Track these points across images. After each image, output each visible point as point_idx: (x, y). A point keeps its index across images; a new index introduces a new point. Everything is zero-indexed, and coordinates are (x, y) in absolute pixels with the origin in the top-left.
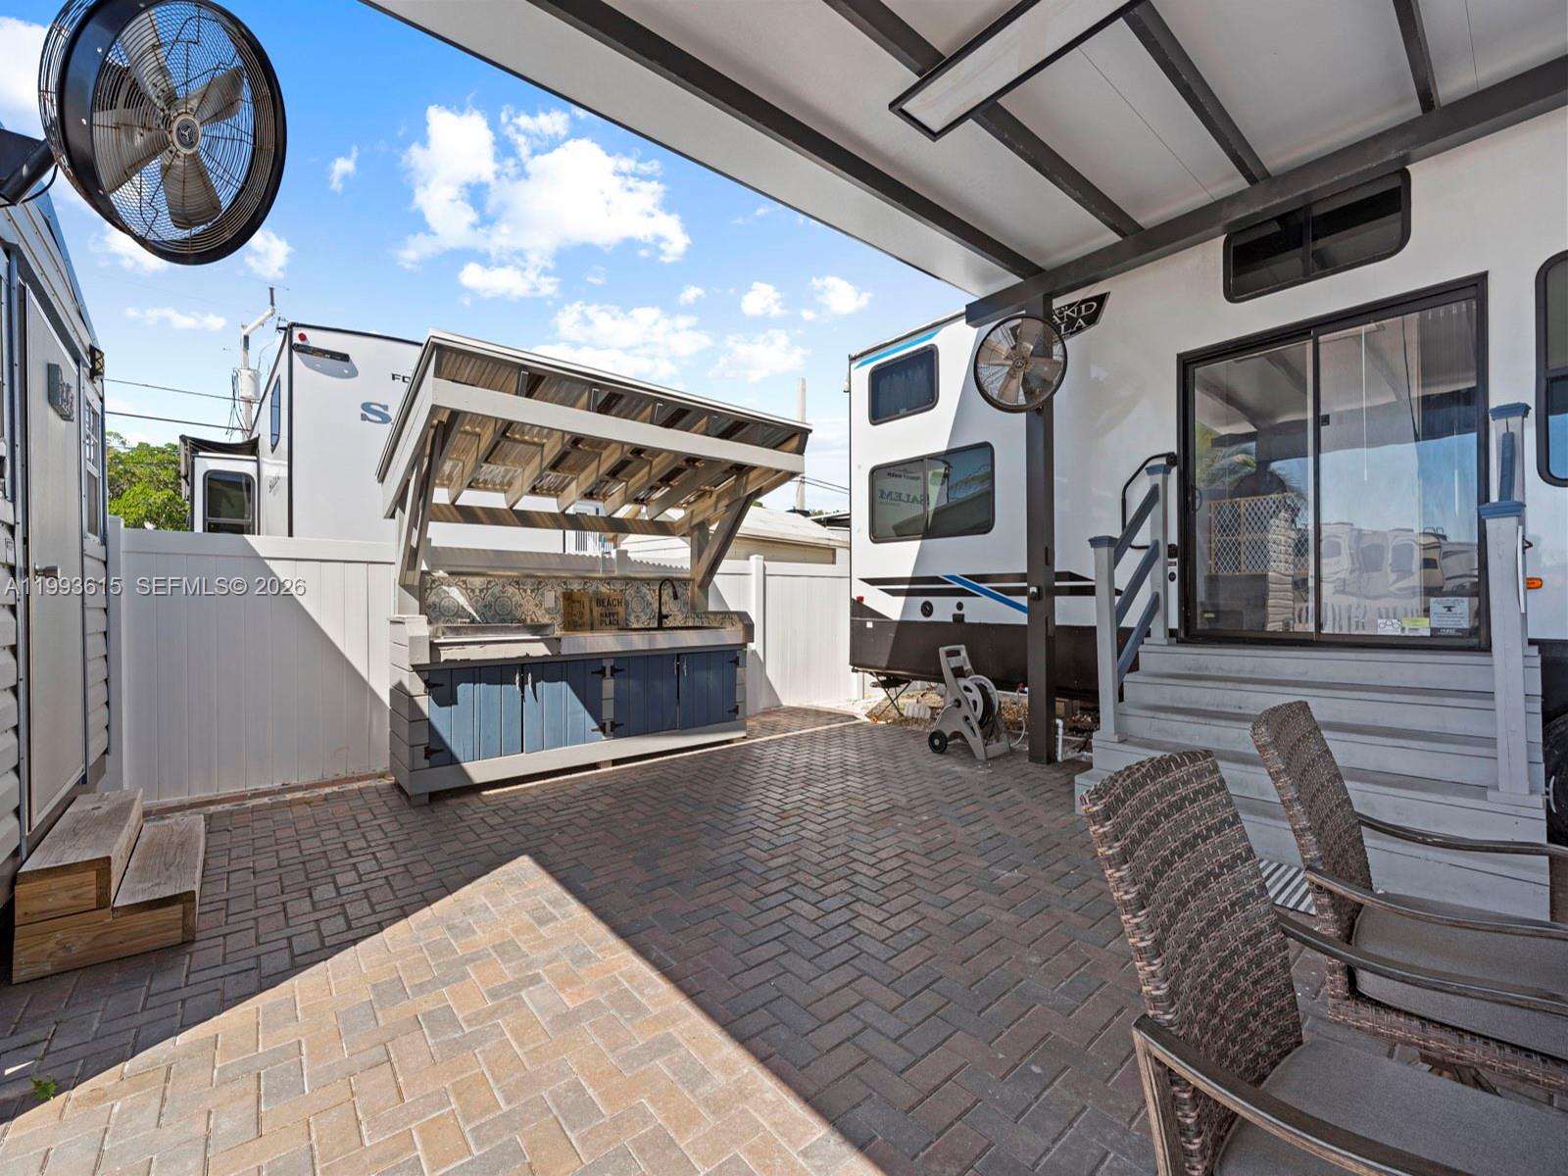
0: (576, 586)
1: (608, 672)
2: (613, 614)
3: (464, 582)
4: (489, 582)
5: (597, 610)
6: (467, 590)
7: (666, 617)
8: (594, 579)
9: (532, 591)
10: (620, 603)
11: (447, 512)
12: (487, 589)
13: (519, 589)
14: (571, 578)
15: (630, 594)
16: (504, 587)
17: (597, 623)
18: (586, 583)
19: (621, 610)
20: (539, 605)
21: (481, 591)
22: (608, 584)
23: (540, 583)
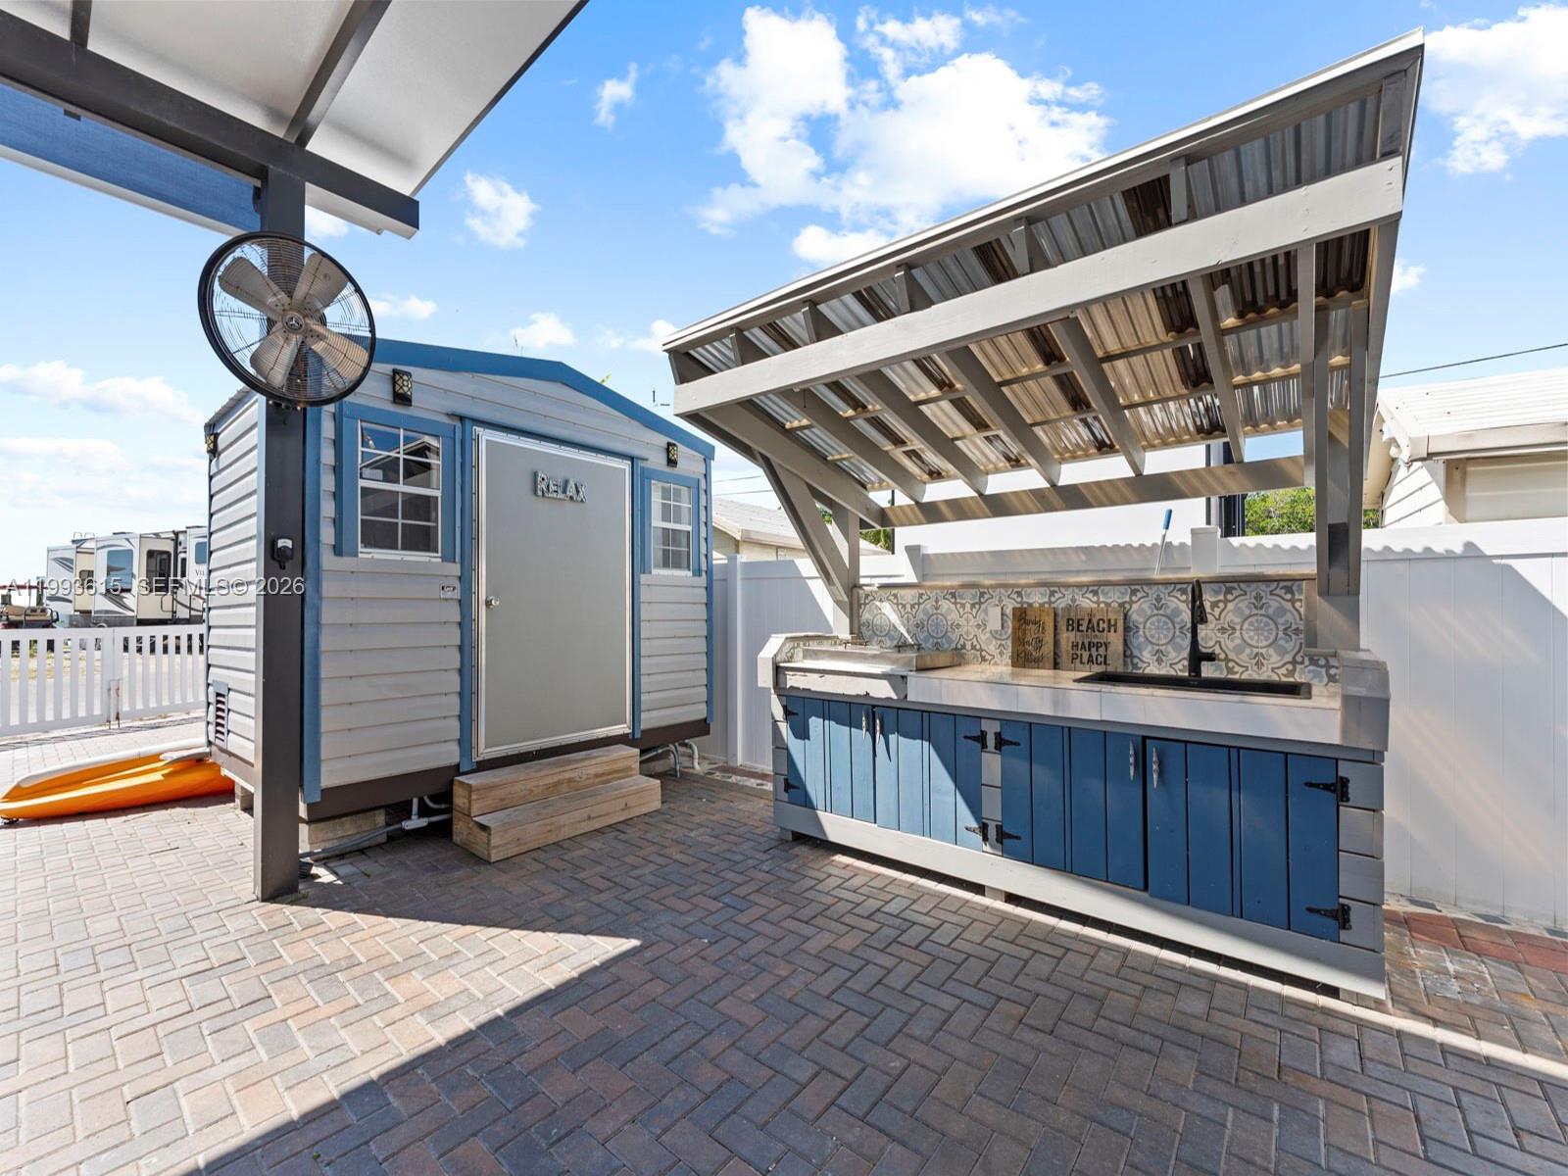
0: (1037, 598)
1: (991, 741)
2: (1098, 646)
3: (895, 596)
4: (921, 596)
5: (1067, 638)
6: (899, 605)
7: (1211, 657)
8: (1067, 586)
9: (973, 606)
10: (1111, 626)
11: (910, 514)
12: (919, 604)
13: (955, 603)
14: (1028, 586)
15: (1141, 611)
16: (937, 601)
17: (1064, 659)
18: (1052, 594)
19: (1115, 640)
20: (982, 626)
21: (912, 606)
22: (1095, 593)
23: (982, 594)
